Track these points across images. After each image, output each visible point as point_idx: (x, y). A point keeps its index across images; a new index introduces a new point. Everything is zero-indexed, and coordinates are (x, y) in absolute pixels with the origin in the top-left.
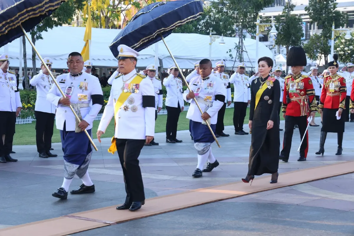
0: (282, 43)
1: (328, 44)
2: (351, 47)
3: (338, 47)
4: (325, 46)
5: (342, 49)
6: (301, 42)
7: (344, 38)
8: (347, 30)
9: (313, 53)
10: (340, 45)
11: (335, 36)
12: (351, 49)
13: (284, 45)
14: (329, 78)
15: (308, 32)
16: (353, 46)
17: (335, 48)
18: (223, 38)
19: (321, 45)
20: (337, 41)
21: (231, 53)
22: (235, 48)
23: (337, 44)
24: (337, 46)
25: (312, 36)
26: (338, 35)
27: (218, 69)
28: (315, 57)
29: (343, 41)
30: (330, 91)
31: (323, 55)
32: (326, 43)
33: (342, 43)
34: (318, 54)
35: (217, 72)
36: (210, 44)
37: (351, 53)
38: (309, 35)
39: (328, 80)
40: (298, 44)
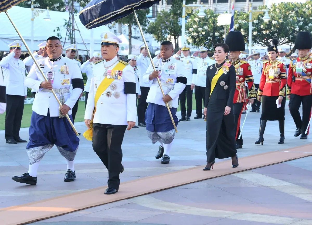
0: (123, 20)
1: (178, 23)
2: (206, 27)
3: (190, 28)
4: (175, 25)
5: (196, 29)
6: (147, 20)
7: (197, 16)
8: (201, 7)
9: (161, 34)
10: (193, 25)
11: (187, 13)
12: (205, 30)
13: (126, 23)
14: (268, 63)
15: (156, 8)
16: (208, 27)
17: (187, 28)
18: (48, 12)
19: (171, 24)
20: (189, 20)
21: (59, 32)
22: (64, 26)
23: (189, 24)
24: (190, 26)
25: (160, 12)
26: (190, 12)
27: (42, 53)
28: (164, 39)
29: (196, 20)
30: (269, 78)
31: (173, 37)
32: (175, 22)
33: (195, 22)
34: (168, 36)
35: (40, 56)
36: (32, 20)
37: (206, 34)
38: (157, 11)
39: (268, 66)
40: (143, 23)
